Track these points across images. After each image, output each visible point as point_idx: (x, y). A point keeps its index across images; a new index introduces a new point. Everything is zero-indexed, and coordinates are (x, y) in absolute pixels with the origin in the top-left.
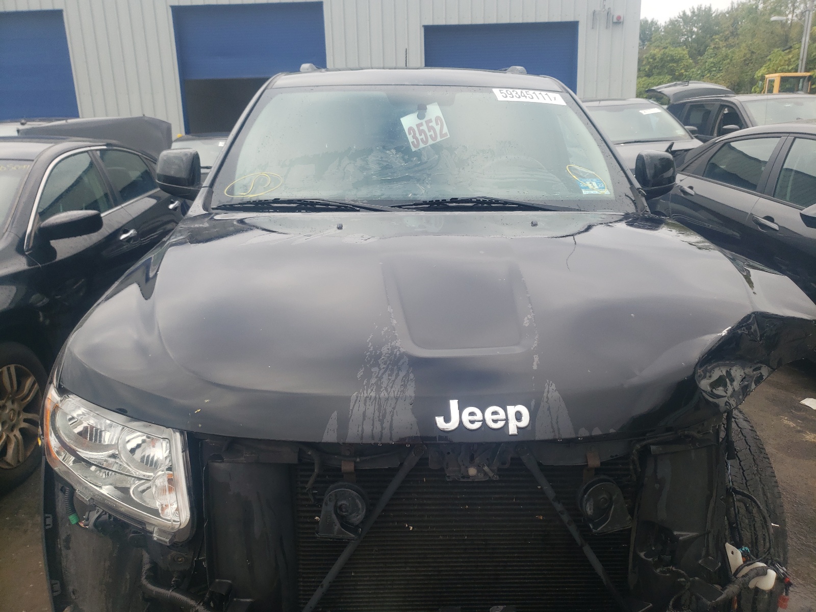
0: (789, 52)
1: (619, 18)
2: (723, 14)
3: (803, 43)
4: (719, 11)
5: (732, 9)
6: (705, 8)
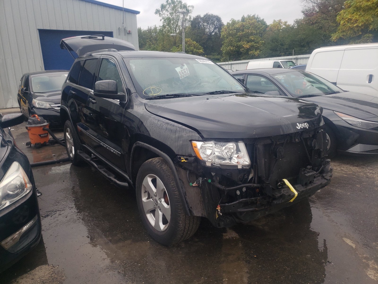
0: (178, 48)
1: (129, 31)
2: (145, 31)
3: (183, 44)
4: (144, 30)
5: (149, 29)
6: (139, 28)
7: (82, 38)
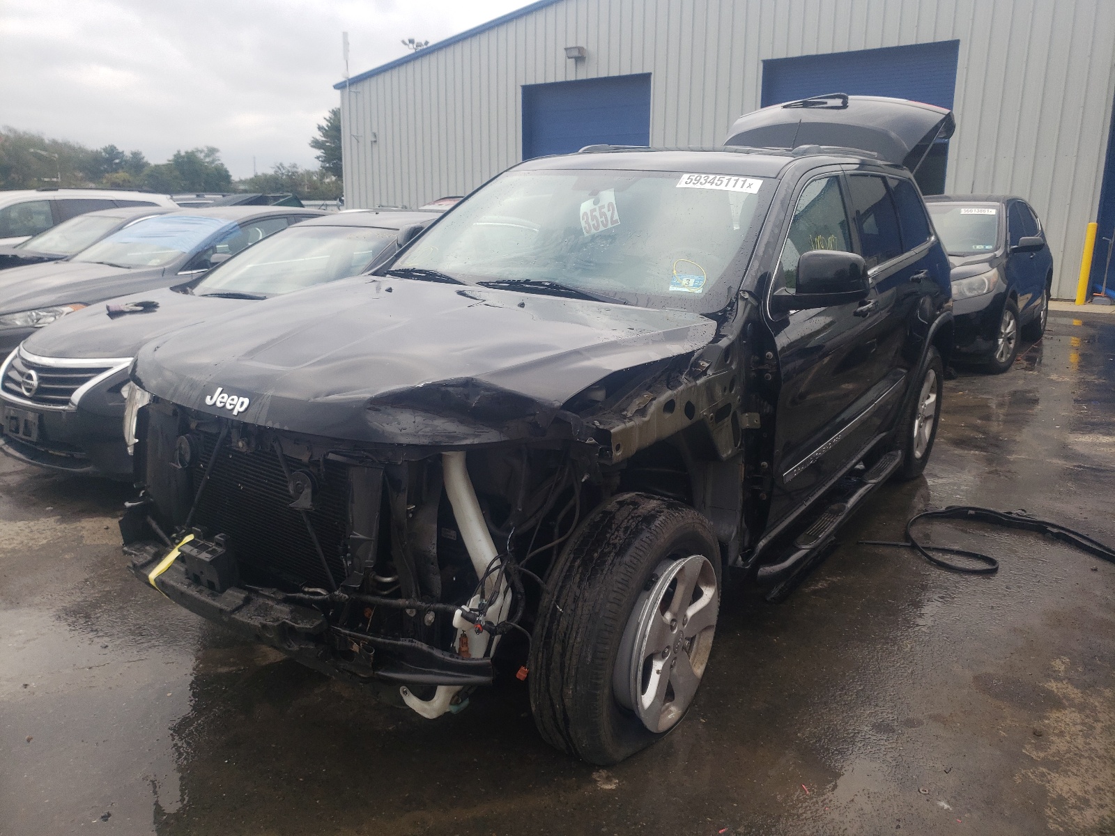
7: (784, 107)
